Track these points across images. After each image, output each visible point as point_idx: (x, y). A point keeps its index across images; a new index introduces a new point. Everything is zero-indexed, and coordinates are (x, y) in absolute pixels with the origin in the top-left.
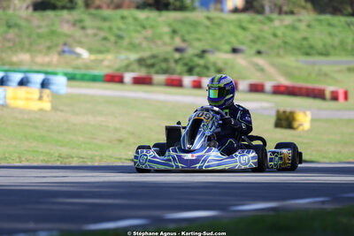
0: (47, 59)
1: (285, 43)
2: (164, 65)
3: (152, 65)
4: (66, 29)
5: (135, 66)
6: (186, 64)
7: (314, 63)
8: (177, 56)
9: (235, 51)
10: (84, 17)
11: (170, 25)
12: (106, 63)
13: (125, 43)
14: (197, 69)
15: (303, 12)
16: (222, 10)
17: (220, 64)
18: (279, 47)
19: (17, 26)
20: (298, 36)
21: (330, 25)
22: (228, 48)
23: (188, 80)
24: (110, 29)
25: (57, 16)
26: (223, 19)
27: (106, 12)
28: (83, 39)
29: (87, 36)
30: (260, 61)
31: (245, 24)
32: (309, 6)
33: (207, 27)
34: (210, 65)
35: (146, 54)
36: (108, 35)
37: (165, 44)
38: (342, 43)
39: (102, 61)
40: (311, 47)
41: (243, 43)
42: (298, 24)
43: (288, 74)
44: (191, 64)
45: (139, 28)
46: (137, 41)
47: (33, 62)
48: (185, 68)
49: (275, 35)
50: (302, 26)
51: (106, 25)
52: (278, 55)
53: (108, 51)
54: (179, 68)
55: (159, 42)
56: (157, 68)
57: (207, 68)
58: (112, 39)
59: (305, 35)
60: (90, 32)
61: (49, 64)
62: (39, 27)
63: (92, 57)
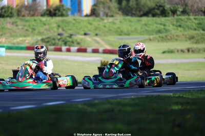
1: (110, 30)
2: (53, 42)
3: (48, 42)
4: (9, 26)
5: (40, 42)
6: (63, 41)
7: (122, 39)
8: (59, 37)
9: (85, 34)
10: (17, 20)
11: (56, 23)
12: (27, 41)
13: (36, 32)
14: (68, 43)
15: (118, 16)
16: (81, 16)
17: (79, 41)
18: (107, 32)
20: (115, 27)
21: (130, 21)
22: (83, 33)
23: (64, 48)
24: (29, 26)
25: (4, 20)
26: (81, 20)
27: (27, 18)
28: (17, 31)
29: (19, 29)
30: (97, 39)
31: (91, 22)
32: (120, 13)
33: (74, 24)
34: (74, 41)
35: (44, 37)
36: (28, 28)
37: (54, 32)
38: (136, 29)
39: (25, 40)
40: (122, 32)
41: (90, 31)
42: (115, 21)
43: (110, 44)
44: (65, 41)
45: (42, 25)
46: (41, 31)
48: (63, 43)
49: (105, 27)
50: (117, 22)
51: (27, 24)
52: (105, 35)
53: (28, 36)
54: (60, 43)
55: (52, 31)
56: (50, 43)
57: (73, 42)
58: (31, 30)
59: (119, 26)
60: (20, 27)
61: (1, 42)
63: (21, 39)
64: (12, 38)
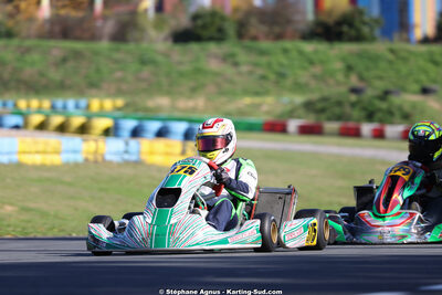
0: (191, 104)
2: (337, 110)
3: (322, 111)
4: (214, 66)
5: (301, 112)
6: (364, 109)
8: (353, 98)
9: (425, 91)
10: (237, 50)
11: (343, 59)
12: (265, 108)
13: (288, 82)
14: (379, 115)
16: (408, 41)
17: (407, 108)
19: (153, 62)
22: (417, 87)
23: (367, 128)
24: (269, 65)
25: (202, 49)
26: (410, 52)
27: (265, 44)
28: (236, 79)
29: (240, 74)
31: (437, 58)
33: (390, 62)
35: (315, 96)
36: (267, 73)
37: (338, 84)
39: (259, 105)
41: (435, 82)
44: (370, 108)
45: (306, 65)
46: (303, 80)
47: (173, 107)
48: (364, 114)
51: (264, 60)
53: (267, 93)
54: (356, 113)
55: (331, 82)
56: (329, 113)
57: (390, 113)
58: (272, 77)
60: (244, 69)
61: (194, 110)
62: (180, 63)
63: (248, 100)
64: (223, 99)
